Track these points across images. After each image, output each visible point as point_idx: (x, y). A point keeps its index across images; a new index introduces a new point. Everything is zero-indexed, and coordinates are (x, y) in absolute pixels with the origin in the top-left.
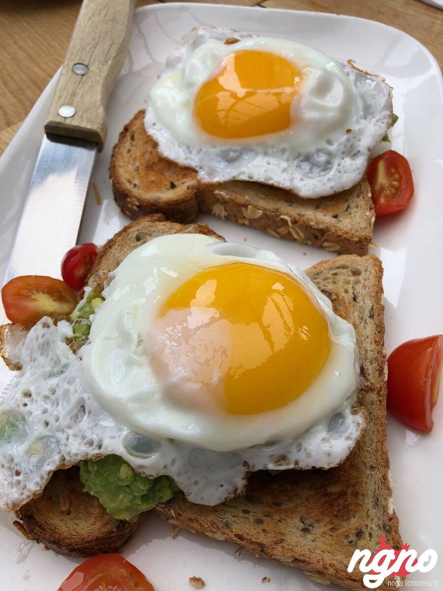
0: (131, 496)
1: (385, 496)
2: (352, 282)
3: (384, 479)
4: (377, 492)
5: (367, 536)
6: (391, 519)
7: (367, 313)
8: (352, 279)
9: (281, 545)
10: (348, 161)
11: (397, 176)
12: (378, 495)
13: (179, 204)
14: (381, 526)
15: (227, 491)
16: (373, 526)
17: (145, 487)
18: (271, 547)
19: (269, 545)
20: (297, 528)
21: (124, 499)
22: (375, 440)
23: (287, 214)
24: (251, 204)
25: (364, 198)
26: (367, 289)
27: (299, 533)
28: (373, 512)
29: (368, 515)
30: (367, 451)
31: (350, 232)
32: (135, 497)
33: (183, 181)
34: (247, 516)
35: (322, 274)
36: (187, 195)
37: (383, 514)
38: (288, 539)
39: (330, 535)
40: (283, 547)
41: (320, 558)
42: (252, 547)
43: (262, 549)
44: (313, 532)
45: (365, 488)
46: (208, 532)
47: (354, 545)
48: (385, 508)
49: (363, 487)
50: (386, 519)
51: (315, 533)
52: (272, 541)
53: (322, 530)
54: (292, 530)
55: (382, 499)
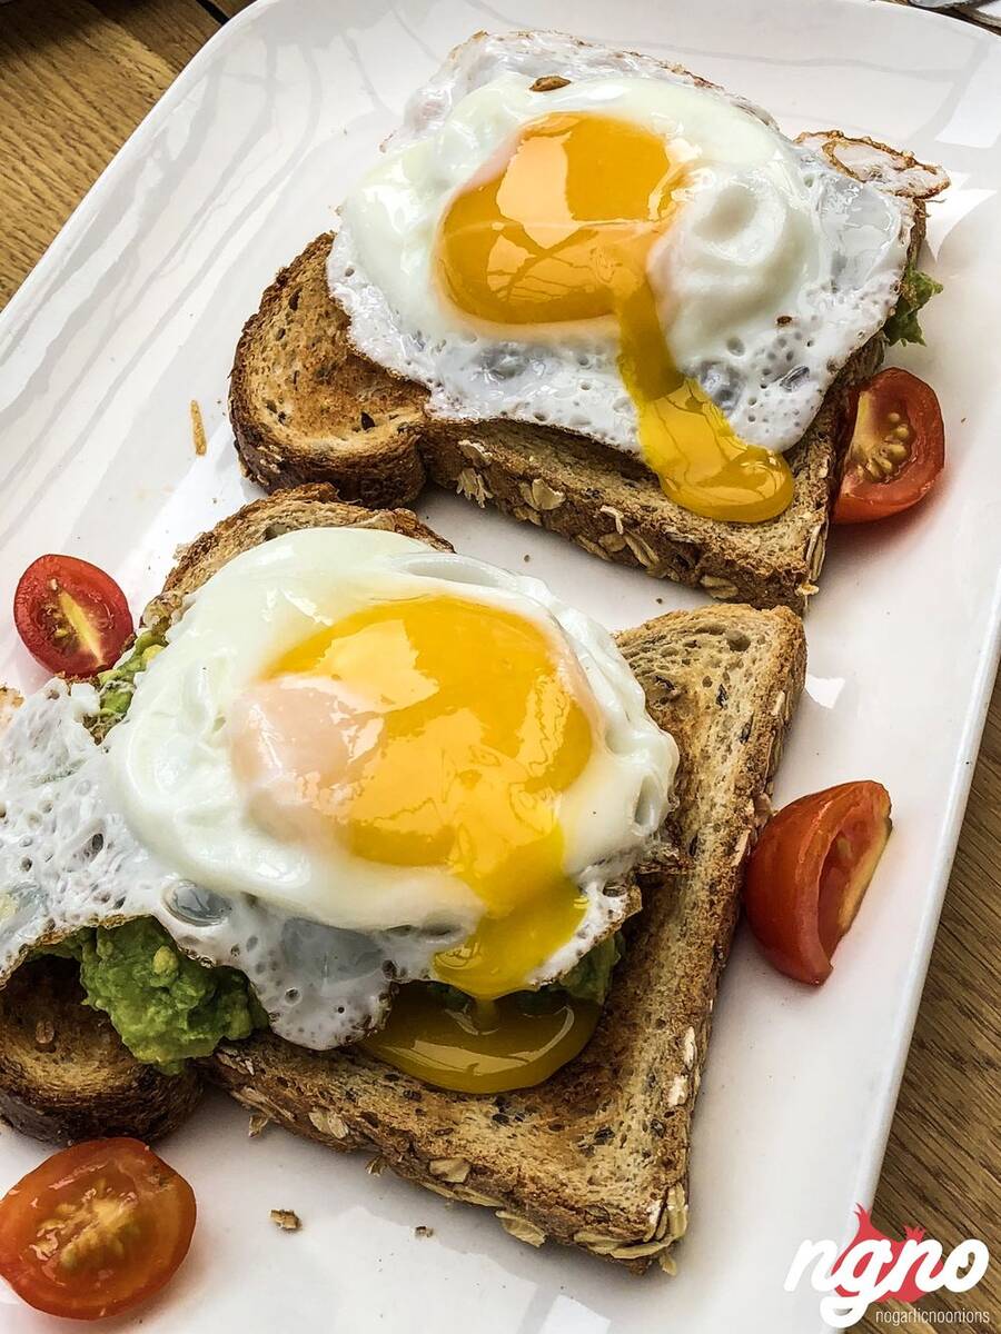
0: (170, 1012)
1: (669, 1073)
2: (724, 664)
3: (676, 1044)
4: (657, 1065)
5: (617, 1141)
6: (669, 1115)
7: (737, 729)
8: (727, 657)
9: (445, 1138)
10: (775, 392)
11: (903, 430)
12: (657, 1071)
13: (375, 466)
14: (648, 1124)
15: (351, 1021)
16: (634, 1125)
17: (197, 991)
18: (424, 1140)
19: (422, 1136)
20: (486, 1115)
21: (156, 1017)
22: (680, 973)
23: (617, 505)
24: (539, 476)
25: (808, 478)
26: (752, 679)
27: (484, 1122)
28: (639, 1100)
29: (628, 1105)
30: (659, 991)
31: (755, 555)
32: (176, 1015)
33: (393, 414)
34: (392, 1084)
35: (664, 642)
36: (394, 446)
37: (658, 1104)
38: (463, 1129)
39: (545, 1133)
40: (449, 1142)
41: (515, 1165)
42: (392, 1141)
43: (411, 1145)
44: (514, 1124)
45: (636, 1058)
46: (314, 1109)
47: (588, 1152)
48: (664, 1093)
49: (633, 1057)
50: (661, 1113)
51: (519, 1126)
52: (431, 1130)
53: (534, 1123)
54: (474, 1117)
55: (664, 1077)
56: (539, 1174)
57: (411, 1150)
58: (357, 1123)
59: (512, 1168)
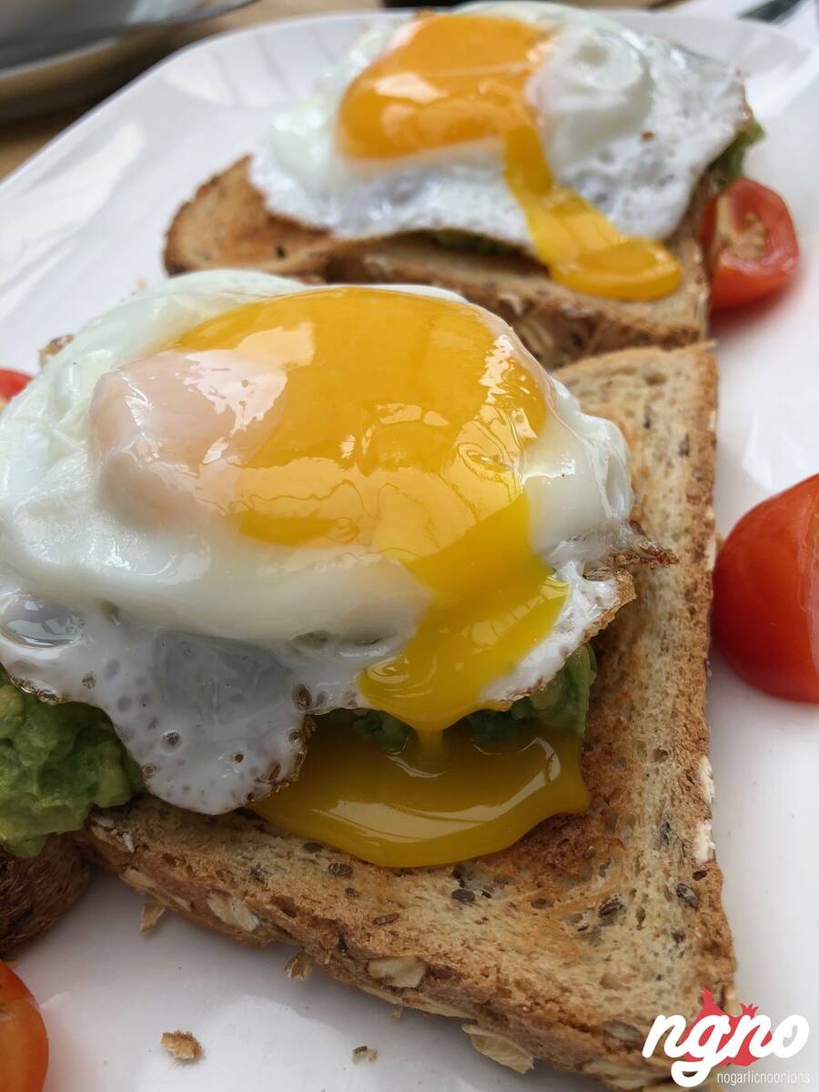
0: (15, 772)
1: (688, 818)
2: (644, 397)
3: (689, 779)
4: (668, 808)
5: (632, 918)
6: (699, 875)
7: (674, 447)
8: (646, 391)
9: (389, 928)
10: (646, 195)
11: (759, 227)
12: (671, 816)
14: (672, 890)
15: (254, 771)
16: (652, 893)
18: (358, 934)
19: (356, 928)
20: (443, 892)
22: (673, 691)
23: (513, 291)
26: (678, 405)
27: (443, 902)
28: (651, 857)
29: (638, 866)
30: (651, 715)
31: (651, 320)
32: (23, 775)
33: (304, 249)
34: (312, 856)
37: (681, 862)
38: (411, 915)
39: (527, 913)
40: (393, 933)
41: (492, 963)
42: (315, 935)
43: (342, 940)
44: (482, 903)
45: (636, 802)
46: (212, 895)
47: (593, 936)
48: (686, 847)
49: (630, 800)
50: (688, 873)
51: (489, 905)
52: (368, 918)
53: (510, 899)
54: (425, 895)
55: (681, 824)
56: (528, 976)
57: (342, 946)
58: (268, 912)
59: (487, 968)
